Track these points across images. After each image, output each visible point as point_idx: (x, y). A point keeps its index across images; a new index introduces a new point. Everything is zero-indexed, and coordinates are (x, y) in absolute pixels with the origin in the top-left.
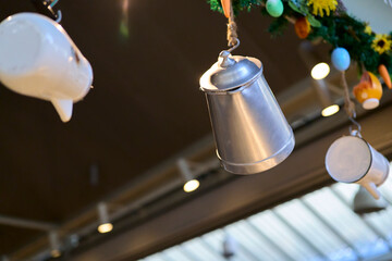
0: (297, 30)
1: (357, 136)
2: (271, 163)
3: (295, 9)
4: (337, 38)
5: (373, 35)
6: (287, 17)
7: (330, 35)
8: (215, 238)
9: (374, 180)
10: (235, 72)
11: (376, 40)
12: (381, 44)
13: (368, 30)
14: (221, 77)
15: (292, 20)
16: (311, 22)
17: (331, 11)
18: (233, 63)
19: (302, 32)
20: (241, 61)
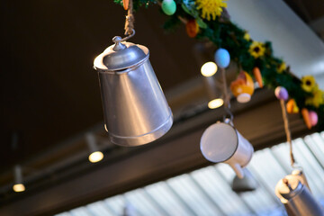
0: (188, 29)
1: (229, 124)
2: (150, 138)
3: (187, 11)
4: (220, 41)
5: (251, 41)
6: (180, 18)
7: (216, 37)
8: (116, 203)
9: (239, 161)
10: (125, 55)
11: (253, 46)
12: (257, 50)
13: (247, 37)
14: (112, 59)
15: (184, 21)
16: (199, 24)
17: (217, 17)
18: (123, 48)
19: (192, 32)
20: (131, 47)
